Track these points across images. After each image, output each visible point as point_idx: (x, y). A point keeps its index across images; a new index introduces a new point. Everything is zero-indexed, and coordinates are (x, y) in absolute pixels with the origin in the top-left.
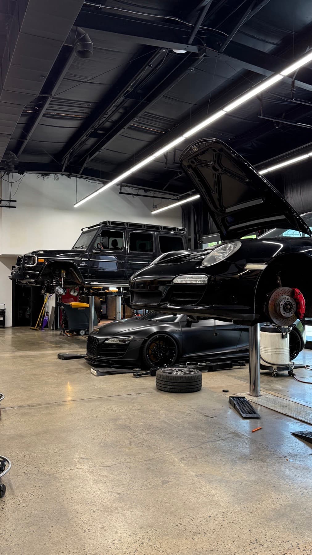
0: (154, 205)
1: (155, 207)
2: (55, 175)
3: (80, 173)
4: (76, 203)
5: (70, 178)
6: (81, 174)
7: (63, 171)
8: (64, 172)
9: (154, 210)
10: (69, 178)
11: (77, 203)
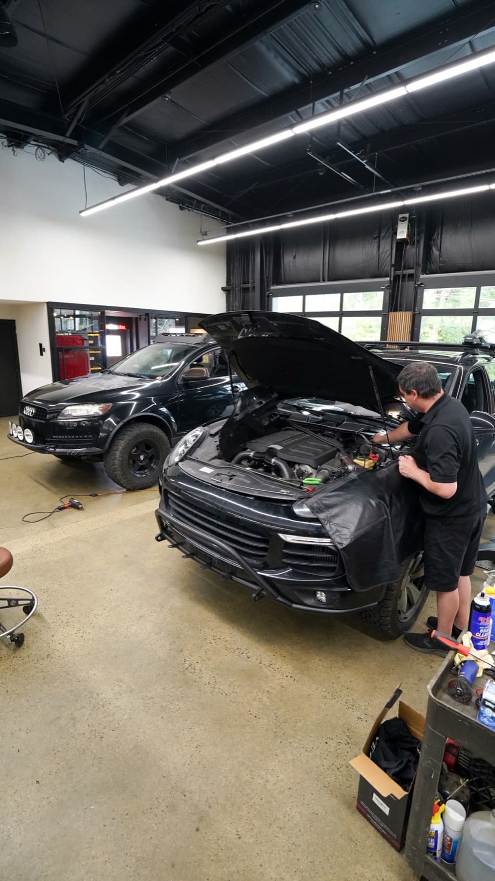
0: (202, 231)
1: (205, 235)
2: (37, 147)
3: (101, 146)
4: (84, 208)
5: (63, 162)
6: (100, 150)
7: (68, 134)
8: (71, 137)
9: (204, 240)
10: (60, 161)
11: (86, 209)
